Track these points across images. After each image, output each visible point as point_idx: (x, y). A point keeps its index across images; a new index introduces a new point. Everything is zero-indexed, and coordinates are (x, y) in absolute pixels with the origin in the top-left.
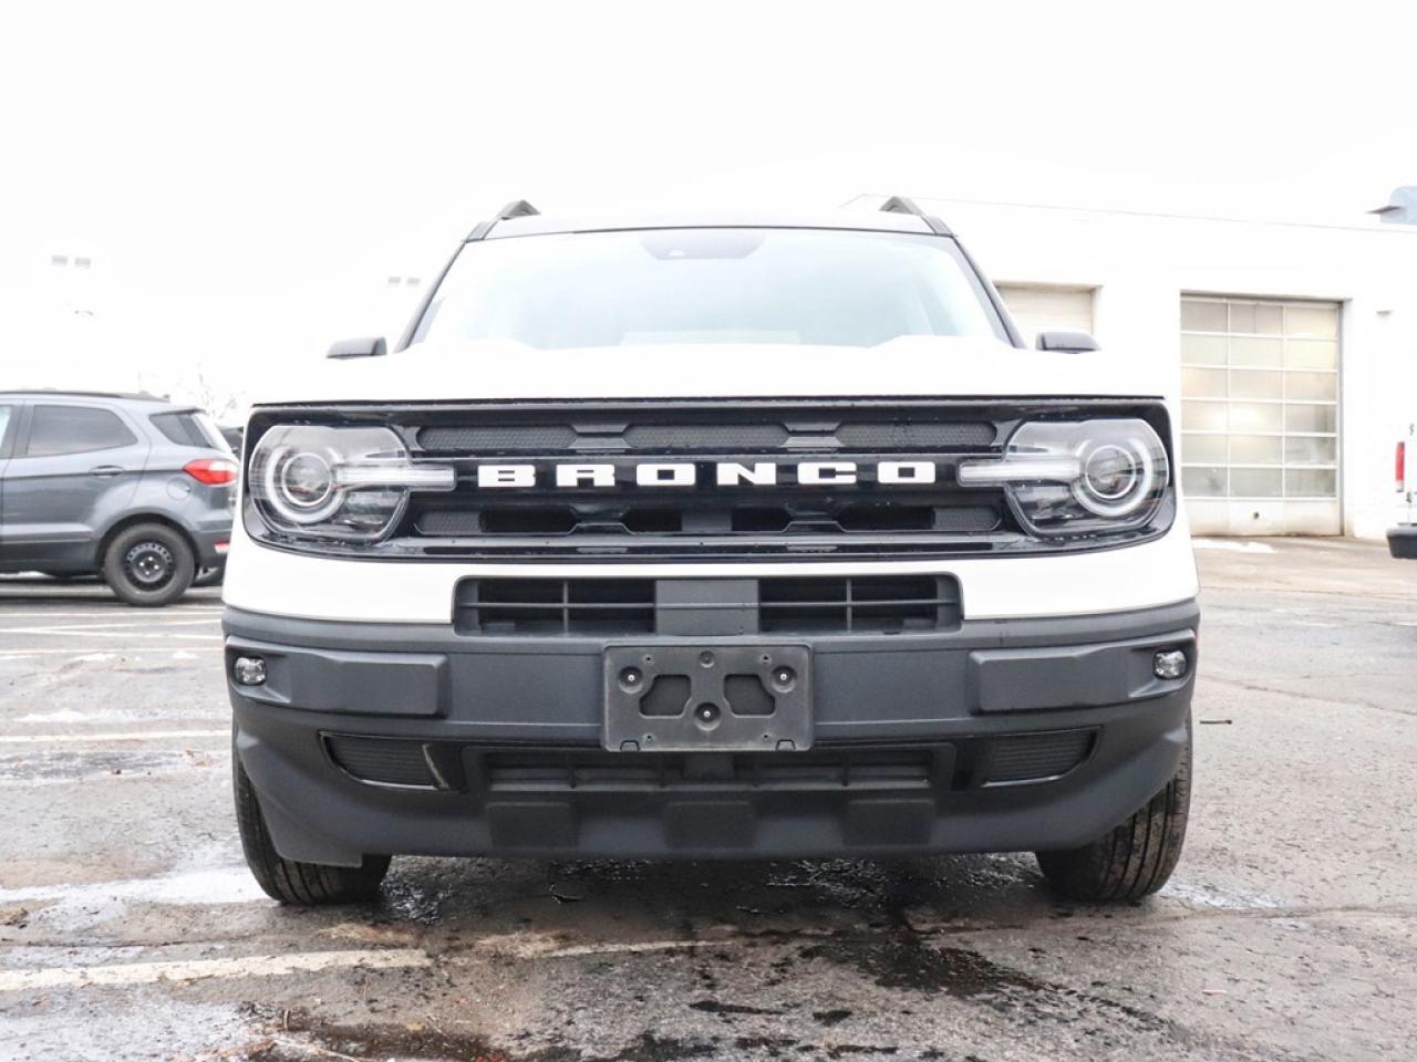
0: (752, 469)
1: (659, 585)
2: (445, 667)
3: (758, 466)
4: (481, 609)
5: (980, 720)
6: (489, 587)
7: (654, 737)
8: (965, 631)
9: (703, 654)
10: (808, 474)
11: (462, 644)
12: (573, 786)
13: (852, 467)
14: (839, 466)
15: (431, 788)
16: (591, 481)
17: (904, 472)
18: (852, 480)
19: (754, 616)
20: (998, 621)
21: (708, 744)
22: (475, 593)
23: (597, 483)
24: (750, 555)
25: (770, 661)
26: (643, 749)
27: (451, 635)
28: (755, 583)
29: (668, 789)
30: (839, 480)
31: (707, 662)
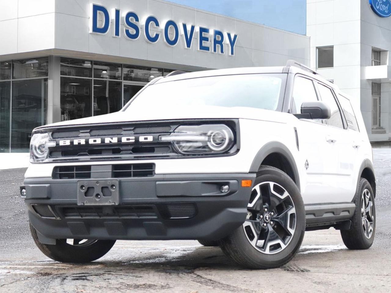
0: (112, 139)
1: (92, 167)
2: (50, 187)
3: (114, 138)
4: (60, 174)
5: (159, 199)
6: (61, 168)
7: (87, 202)
8: (155, 177)
9: (97, 182)
10: (124, 140)
11: (54, 181)
12: (82, 217)
13: (134, 138)
14: (131, 138)
15: (54, 218)
16: (80, 143)
17: (146, 139)
18: (134, 141)
19: (110, 174)
20: (164, 174)
21: (98, 203)
22: (58, 170)
23: (82, 143)
24: (110, 159)
25: (110, 183)
26: (85, 204)
27: (51, 179)
28: (111, 166)
29: (101, 218)
30: (131, 141)
31: (98, 184)
